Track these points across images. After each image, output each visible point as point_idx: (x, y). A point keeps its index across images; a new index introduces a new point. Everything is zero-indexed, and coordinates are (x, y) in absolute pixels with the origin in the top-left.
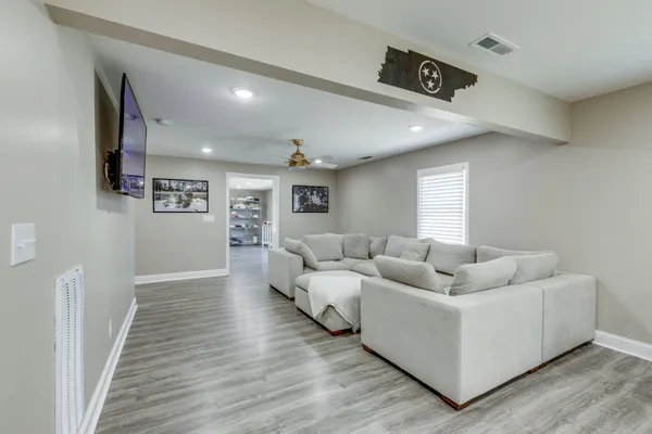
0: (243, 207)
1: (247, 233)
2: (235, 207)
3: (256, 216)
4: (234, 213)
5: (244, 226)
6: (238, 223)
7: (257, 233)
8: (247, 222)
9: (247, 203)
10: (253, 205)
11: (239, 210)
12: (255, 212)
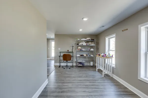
0: (84, 44)
1: (87, 60)
2: (80, 44)
3: (92, 50)
4: (79, 48)
5: (85, 55)
6: (82, 54)
7: (93, 60)
8: (87, 53)
9: (87, 42)
10: (90, 43)
11: (82, 46)
12: (92, 47)
